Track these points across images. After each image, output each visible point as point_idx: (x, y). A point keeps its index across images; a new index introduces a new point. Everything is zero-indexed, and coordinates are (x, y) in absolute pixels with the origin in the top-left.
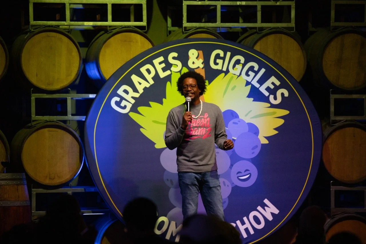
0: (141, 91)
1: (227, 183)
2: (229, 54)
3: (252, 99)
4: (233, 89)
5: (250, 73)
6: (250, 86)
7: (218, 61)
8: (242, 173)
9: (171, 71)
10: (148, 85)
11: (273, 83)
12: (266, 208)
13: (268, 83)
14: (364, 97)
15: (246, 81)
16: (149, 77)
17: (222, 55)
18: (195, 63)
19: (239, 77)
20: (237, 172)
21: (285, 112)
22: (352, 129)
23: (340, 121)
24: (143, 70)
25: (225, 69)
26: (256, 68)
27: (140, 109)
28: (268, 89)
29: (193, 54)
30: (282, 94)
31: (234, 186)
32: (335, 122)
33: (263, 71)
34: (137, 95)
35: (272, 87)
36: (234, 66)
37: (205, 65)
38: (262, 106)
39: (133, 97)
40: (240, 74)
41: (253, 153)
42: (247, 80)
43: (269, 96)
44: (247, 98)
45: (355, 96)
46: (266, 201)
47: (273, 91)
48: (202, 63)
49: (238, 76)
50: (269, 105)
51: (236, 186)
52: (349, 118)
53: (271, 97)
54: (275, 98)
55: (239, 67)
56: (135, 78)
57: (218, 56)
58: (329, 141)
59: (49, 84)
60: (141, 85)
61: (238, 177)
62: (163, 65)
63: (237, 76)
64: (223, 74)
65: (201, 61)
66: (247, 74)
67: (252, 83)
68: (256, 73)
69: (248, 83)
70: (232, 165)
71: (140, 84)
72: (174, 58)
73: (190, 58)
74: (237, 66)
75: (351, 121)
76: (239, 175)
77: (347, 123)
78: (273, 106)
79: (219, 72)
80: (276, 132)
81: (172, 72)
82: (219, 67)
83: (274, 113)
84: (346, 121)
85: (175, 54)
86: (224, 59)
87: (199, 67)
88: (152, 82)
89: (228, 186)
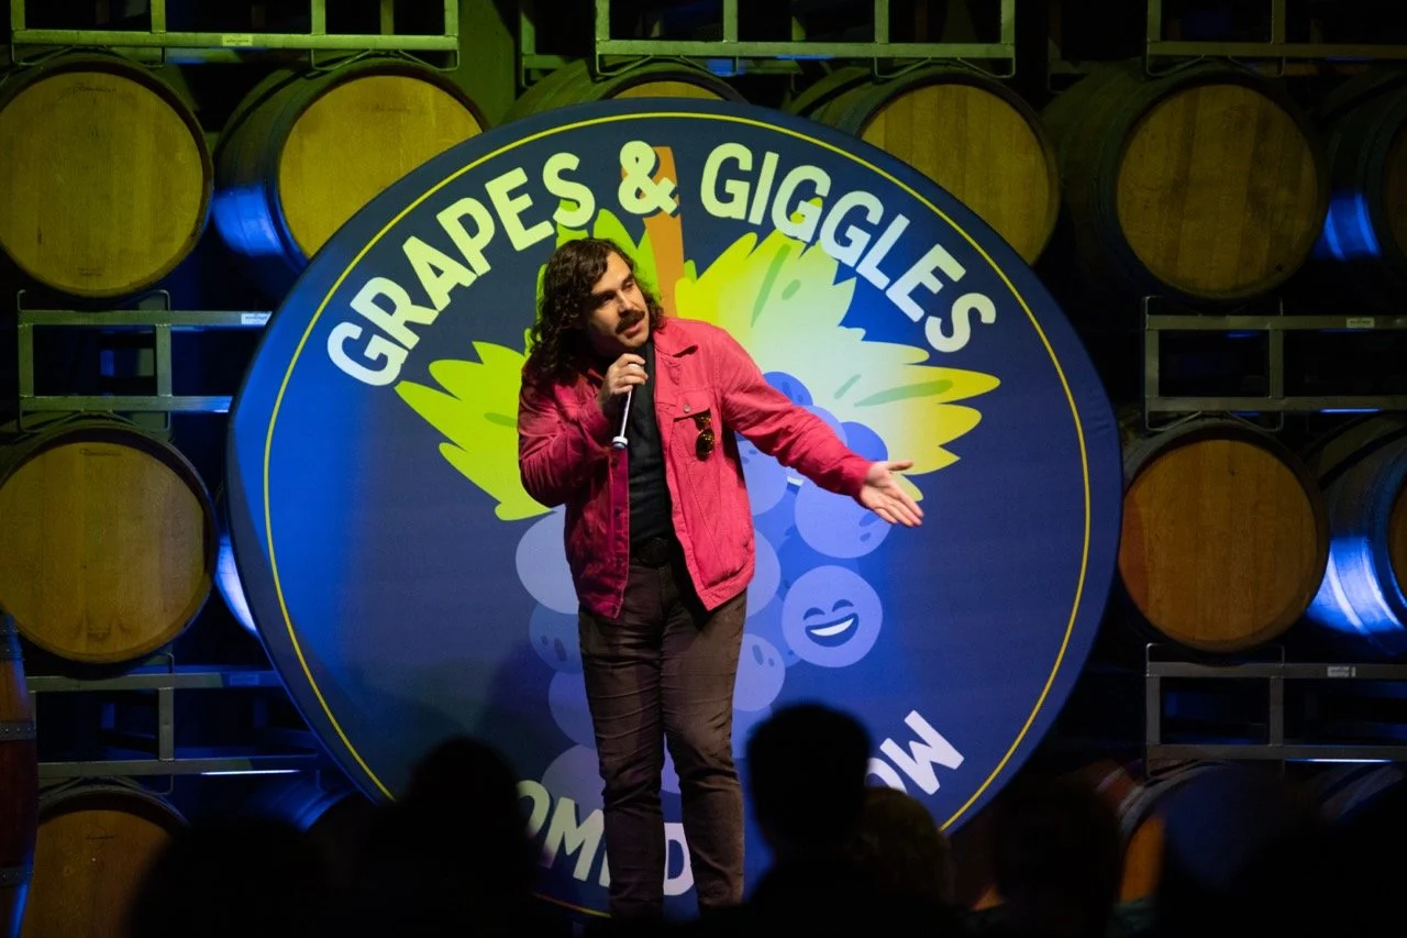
0: (442, 300)
1: (769, 651)
2: (771, 160)
3: (861, 332)
4: (788, 293)
5: (853, 232)
6: (851, 284)
7: (732, 186)
8: (822, 613)
9: (554, 224)
10: (467, 279)
11: (938, 273)
12: (913, 745)
13: (921, 273)
14: (1268, 327)
15: (837, 263)
16: (472, 248)
17: (746, 163)
18: (645, 196)
19: (812, 248)
20: (805, 612)
21: (985, 383)
22: (1223, 445)
23: (1180, 416)
24: (449, 219)
25: (756, 218)
26: (875, 213)
27: (439, 369)
28: (919, 294)
29: (637, 160)
30: (974, 315)
31: (792, 662)
32: (1162, 419)
33: (900, 224)
34: (426, 317)
35: (935, 286)
36: (792, 208)
37: (681, 201)
38: (898, 358)
39: (410, 325)
40: (816, 237)
41: (866, 537)
42: (840, 261)
43: (923, 320)
44: (844, 328)
45: (1235, 322)
46: (915, 721)
47: (937, 303)
48: (672, 195)
49: (809, 245)
50: (924, 355)
51: (803, 663)
52: (1215, 404)
53: (933, 326)
54: (947, 330)
55: (810, 210)
56: (418, 252)
57: (729, 169)
58: (1141, 492)
59: (86, 273)
60: (442, 278)
61: (808, 629)
62: (525, 201)
63: (804, 245)
64: (751, 237)
65: (668, 185)
66: (842, 239)
67: (859, 270)
68: (876, 232)
69: (844, 272)
70: (786, 585)
71: (438, 272)
72: (565, 175)
73: (626, 174)
74: (802, 204)
75: (1221, 415)
76: (813, 620)
77: (1207, 421)
78: (938, 359)
79: (736, 229)
80: (950, 459)
81: (559, 229)
82: (735, 210)
83: (944, 385)
84: (1203, 416)
85: (570, 161)
86: (752, 177)
87: (658, 210)
88: (482, 266)
89: (772, 663)
